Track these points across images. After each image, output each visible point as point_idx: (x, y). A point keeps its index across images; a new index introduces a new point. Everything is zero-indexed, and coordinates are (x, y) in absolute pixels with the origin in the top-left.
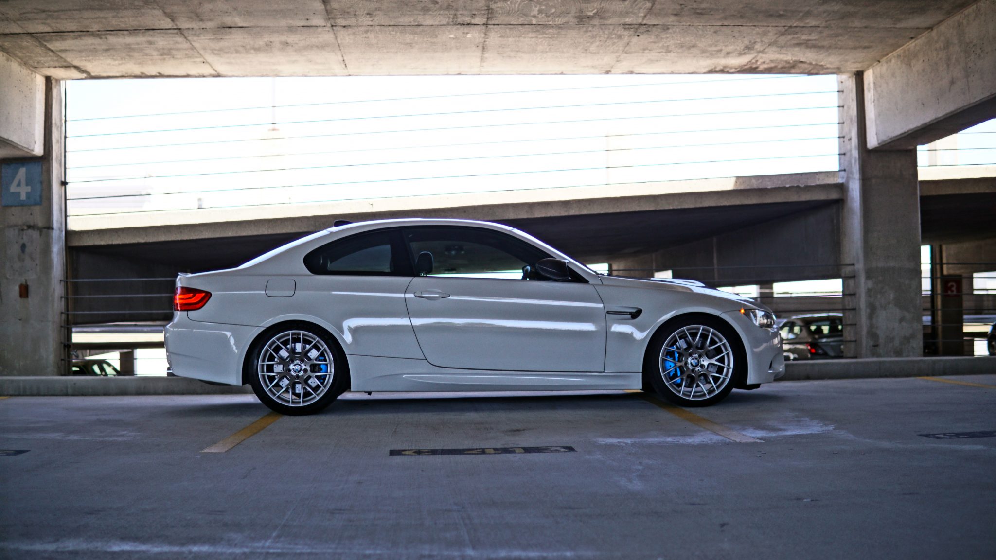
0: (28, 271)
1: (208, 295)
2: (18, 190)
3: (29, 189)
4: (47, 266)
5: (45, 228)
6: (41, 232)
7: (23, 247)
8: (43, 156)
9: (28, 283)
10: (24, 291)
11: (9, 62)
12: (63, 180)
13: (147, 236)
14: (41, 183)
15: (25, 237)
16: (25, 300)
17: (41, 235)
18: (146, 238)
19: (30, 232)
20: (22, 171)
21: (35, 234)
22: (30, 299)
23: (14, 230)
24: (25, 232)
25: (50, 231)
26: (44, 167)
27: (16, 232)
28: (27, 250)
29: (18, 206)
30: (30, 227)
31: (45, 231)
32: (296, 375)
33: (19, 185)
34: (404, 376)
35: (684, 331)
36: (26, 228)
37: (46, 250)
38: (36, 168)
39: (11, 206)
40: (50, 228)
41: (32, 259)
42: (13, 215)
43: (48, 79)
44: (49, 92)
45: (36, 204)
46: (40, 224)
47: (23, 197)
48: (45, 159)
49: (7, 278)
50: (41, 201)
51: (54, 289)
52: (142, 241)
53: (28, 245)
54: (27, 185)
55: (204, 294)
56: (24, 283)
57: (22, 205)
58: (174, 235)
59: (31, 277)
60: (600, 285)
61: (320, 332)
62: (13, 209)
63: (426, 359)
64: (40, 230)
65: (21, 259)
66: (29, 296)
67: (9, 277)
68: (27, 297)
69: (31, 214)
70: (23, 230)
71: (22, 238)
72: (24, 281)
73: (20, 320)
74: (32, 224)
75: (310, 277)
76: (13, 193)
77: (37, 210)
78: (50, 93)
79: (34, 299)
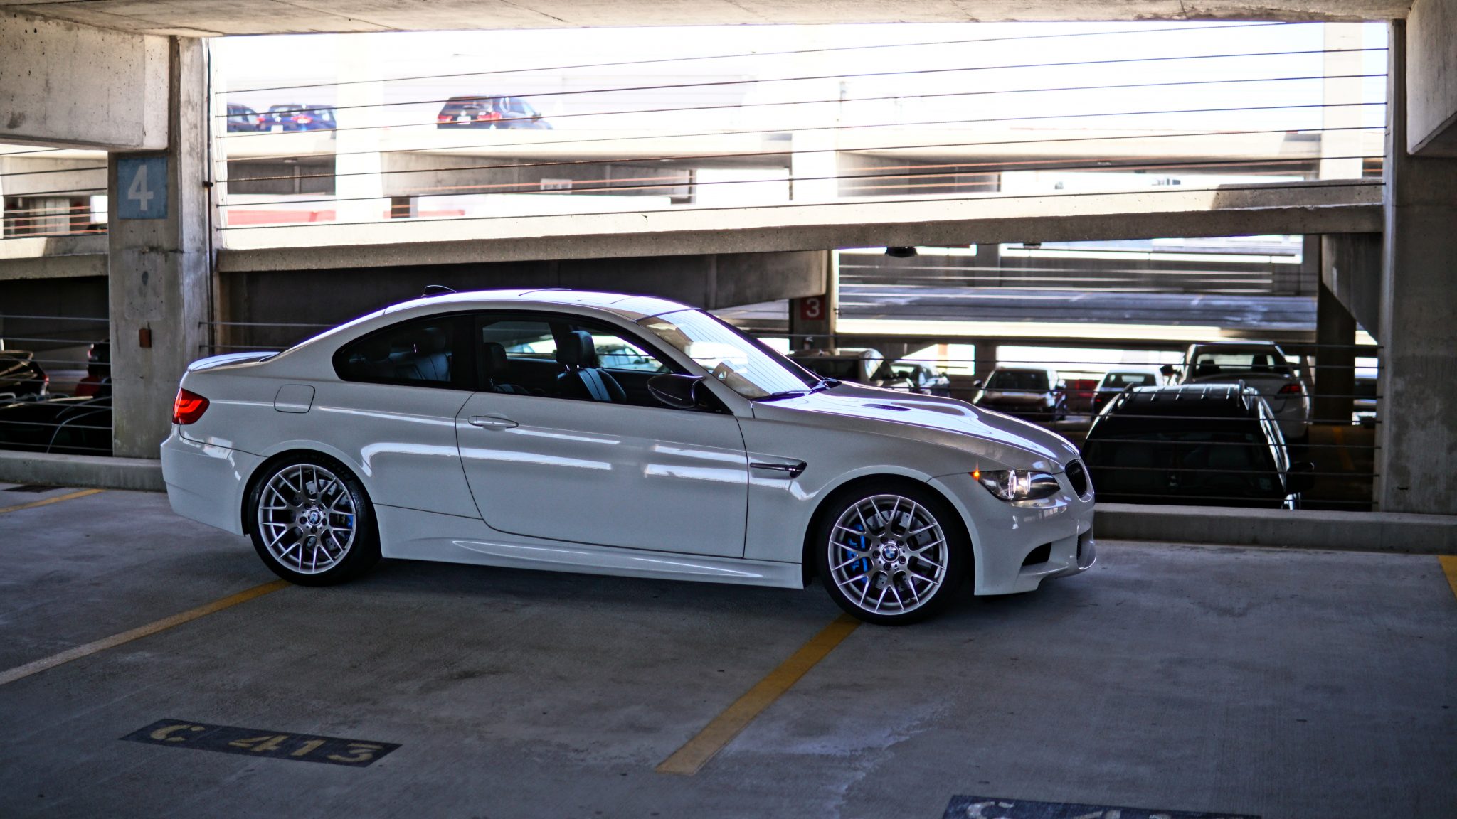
0: (152, 310)
2: (136, 197)
3: (150, 195)
4: (174, 303)
5: (171, 251)
6: (167, 256)
7: (145, 275)
8: (166, 150)
9: (151, 328)
10: (146, 338)
11: (73, 33)
12: (206, 179)
13: (320, 260)
14: (167, 187)
15: (146, 263)
16: (147, 350)
17: (166, 261)
18: (319, 263)
19: (153, 255)
20: (143, 170)
21: (159, 259)
22: (153, 349)
23: (133, 252)
24: (146, 255)
25: (178, 255)
26: (169, 165)
27: (136, 255)
28: (151, 281)
29: (137, 219)
30: (152, 249)
31: (171, 254)
32: (313, 527)
33: (139, 189)
34: (454, 542)
35: (869, 502)
36: (147, 251)
37: (174, 283)
38: (159, 167)
39: (130, 219)
40: (178, 250)
41: (156, 294)
42: (132, 232)
43: (173, 40)
44: (175, 57)
45: (159, 217)
46: (166, 245)
47: (144, 206)
48: (170, 153)
49: (126, 320)
50: (166, 213)
51: (184, 337)
52: (314, 267)
53: (151, 274)
54: (149, 189)
56: (147, 328)
57: (143, 218)
58: (356, 260)
59: (155, 319)
60: (749, 419)
61: (339, 469)
62: (132, 223)
63: (483, 519)
64: (166, 253)
65: (143, 294)
66: (152, 345)
67: (128, 318)
68: (150, 346)
69: (154, 231)
70: (144, 253)
71: (144, 264)
72: (146, 324)
73: (142, 378)
74: (155, 245)
75: (337, 384)
76: (132, 201)
77: (160, 224)
78: (177, 59)
79: (159, 349)
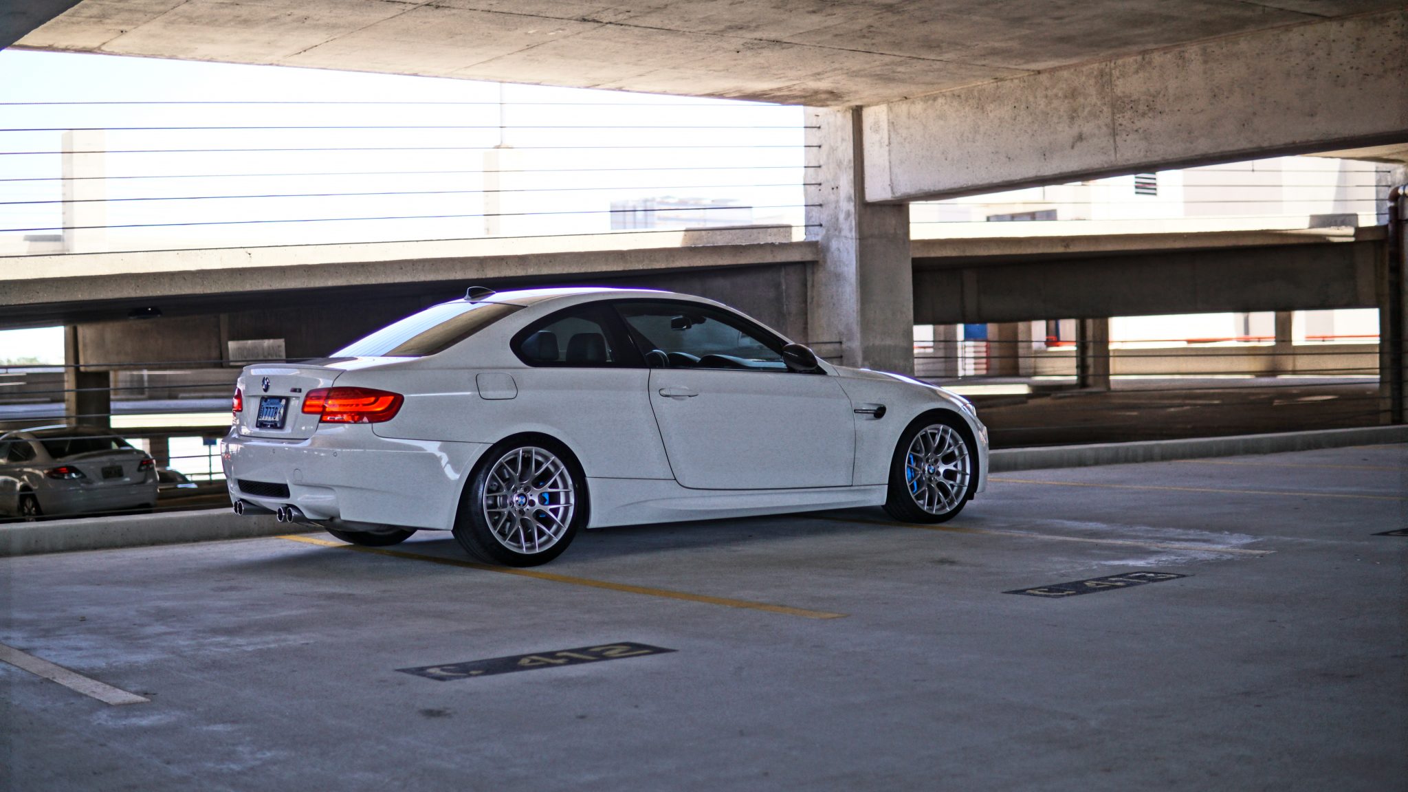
1: (398, 400)
55: (391, 398)
